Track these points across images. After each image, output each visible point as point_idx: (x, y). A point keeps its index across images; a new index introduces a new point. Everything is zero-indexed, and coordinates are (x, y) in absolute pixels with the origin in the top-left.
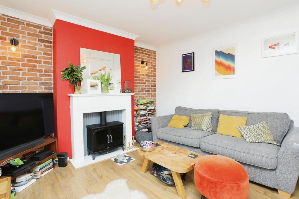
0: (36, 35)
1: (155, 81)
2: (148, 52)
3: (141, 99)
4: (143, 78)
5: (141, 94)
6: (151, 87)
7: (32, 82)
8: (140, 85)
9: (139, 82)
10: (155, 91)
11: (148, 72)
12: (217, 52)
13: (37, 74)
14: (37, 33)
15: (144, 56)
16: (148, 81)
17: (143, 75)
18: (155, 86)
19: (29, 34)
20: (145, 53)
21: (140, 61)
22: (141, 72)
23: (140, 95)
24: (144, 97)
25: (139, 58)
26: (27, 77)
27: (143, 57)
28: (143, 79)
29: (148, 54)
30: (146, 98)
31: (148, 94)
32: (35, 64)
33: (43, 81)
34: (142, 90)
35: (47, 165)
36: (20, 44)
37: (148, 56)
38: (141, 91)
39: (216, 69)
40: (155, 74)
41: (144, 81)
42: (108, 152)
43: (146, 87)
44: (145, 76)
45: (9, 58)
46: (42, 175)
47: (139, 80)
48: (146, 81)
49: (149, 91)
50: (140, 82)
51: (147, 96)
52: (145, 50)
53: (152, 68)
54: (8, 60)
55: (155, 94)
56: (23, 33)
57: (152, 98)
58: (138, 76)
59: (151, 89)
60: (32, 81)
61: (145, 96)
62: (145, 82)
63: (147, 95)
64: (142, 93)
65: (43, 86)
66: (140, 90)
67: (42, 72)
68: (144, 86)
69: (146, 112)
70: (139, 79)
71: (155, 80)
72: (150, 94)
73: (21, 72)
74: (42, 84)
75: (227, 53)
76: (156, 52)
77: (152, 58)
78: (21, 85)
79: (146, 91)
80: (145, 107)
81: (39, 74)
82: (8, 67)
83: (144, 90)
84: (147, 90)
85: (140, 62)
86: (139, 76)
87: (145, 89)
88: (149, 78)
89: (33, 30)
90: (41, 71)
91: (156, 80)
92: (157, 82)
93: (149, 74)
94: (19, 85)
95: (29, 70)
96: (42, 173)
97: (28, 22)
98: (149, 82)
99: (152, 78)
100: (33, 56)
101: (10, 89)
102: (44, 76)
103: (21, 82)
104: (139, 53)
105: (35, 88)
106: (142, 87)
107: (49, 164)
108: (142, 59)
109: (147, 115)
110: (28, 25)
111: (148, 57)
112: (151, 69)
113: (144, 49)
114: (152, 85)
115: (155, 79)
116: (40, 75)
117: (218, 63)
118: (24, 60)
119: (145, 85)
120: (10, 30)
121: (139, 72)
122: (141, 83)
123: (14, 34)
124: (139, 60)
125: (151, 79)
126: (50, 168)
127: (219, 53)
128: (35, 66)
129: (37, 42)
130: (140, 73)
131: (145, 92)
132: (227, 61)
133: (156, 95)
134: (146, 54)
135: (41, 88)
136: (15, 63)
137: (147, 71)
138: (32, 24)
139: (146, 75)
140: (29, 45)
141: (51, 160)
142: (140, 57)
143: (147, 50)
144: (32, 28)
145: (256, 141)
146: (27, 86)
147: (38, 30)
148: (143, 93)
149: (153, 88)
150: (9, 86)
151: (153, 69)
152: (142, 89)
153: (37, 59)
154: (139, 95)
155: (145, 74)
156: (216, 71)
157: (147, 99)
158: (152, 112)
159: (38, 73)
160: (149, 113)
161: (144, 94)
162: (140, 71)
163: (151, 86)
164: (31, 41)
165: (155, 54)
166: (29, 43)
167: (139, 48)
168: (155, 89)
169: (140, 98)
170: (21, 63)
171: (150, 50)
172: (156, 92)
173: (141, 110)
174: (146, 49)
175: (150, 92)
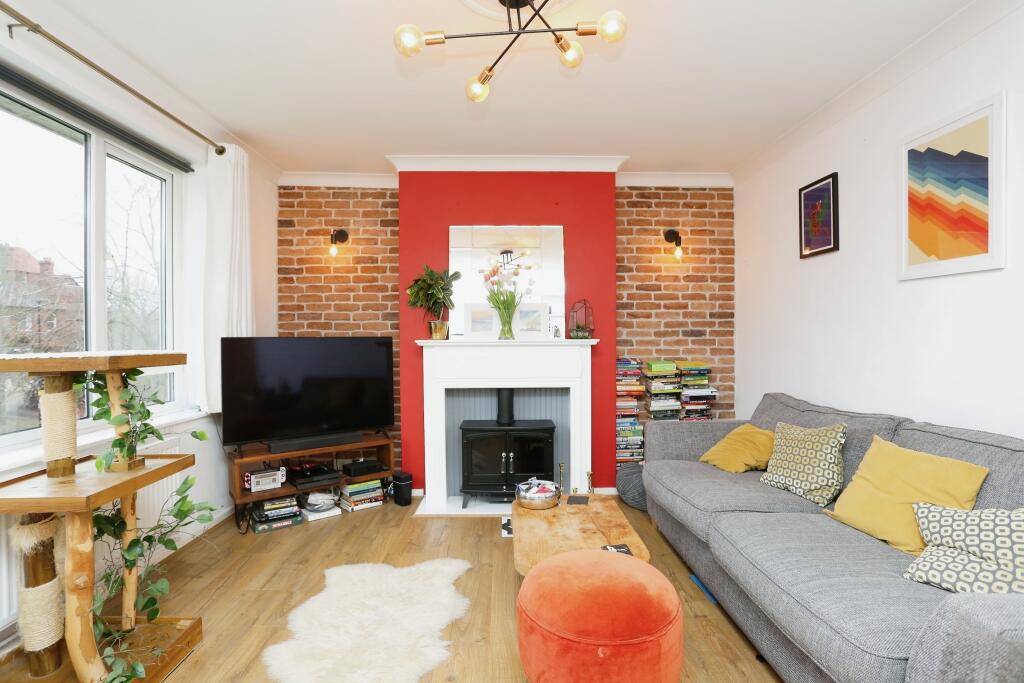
0: (377, 213)
1: (731, 298)
2: (692, 197)
3: (665, 359)
4: (676, 289)
5: (665, 343)
6: (708, 319)
7: (369, 314)
8: (663, 314)
9: (657, 302)
10: (731, 333)
11: (694, 265)
12: (913, 155)
13: (377, 297)
14: (380, 209)
15: (677, 214)
16: (693, 297)
17: (676, 278)
18: (732, 315)
19: (366, 214)
20: (681, 202)
21: (662, 233)
22: (667, 270)
23: (662, 347)
24: (677, 352)
25: (658, 223)
26: (361, 304)
27: (674, 219)
28: (676, 293)
29: (695, 204)
30: (689, 357)
31: (693, 342)
32: (375, 274)
33: (389, 311)
34: (670, 330)
35: (367, 491)
36: (350, 238)
37: (694, 210)
38: (665, 334)
39: (914, 236)
40: (732, 270)
41: (677, 298)
42: (505, 499)
43: (690, 320)
44: (683, 282)
45: (334, 268)
46: (356, 508)
47: (655, 296)
48: (685, 297)
49: (702, 333)
50: (662, 303)
51: (690, 352)
52: (684, 192)
53: (713, 251)
54: (332, 274)
55: (731, 343)
56: (355, 214)
57: (717, 358)
58: (654, 282)
59: (712, 324)
60: (370, 311)
61: (681, 348)
62: (681, 301)
63: (690, 346)
64: (668, 339)
65: (389, 323)
66: (662, 329)
67: (387, 291)
68: (678, 314)
69: (679, 403)
70: (658, 292)
71: (731, 293)
72: (705, 342)
73: (352, 294)
74: (387, 317)
75: (955, 155)
76: (734, 192)
77: (714, 217)
78: (351, 322)
79: (686, 333)
80: (669, 388)
81: (383, 296)
82: (333, 286)
83: (681, 329)
84: (691, 328)
85: (662, 237)
86: (658, 283)
87: (681, 324)
88: (700, 286)
89: (373, 203)
90: (385, 289)
91: (737, 294)
92: (737, 301)
93: (700, 274)
94: (349, 319)
95: (365, 289)
96: (356, 503)
97: (363, 189)
98: (703, 302)
99: (716, 285)
100: (371, 258)
101: (335, 329)
102: (391, 301)
103: (351, 314)
104: (657, 205)
105: (375, 327)
106: (668, 320)
107: (374, 490)
108: (670, 223)
109: (683, 414)
110: (364, 195)
111: (695, 215)
112: (708, 257)
113: (677, 189)
114: (716, 310)
115: (731, 288)
116: (385, 298)
117: (921, 207)
118: (357, 269)
119: (681, 311)
120: (337, 214)
121: (658, 270)
122: (666, 307)
123: (343, 221)
124: (655, 230)
125: (711, 289)
126: (376, 500)
127: (923, 161)
128: (375, 279)
129: (379, 227)
130: (663, 274)
131: (681, 337)
132: (956, 189)
133: (736, 348)
134: (687, 205)
135: (386, 326)
136: (342, 277)
137: (692, 265)
138: (370, 191)
139: (688, 276)
140: (366, 236)
141: (377, 483)
142: (662, 218)
143: (689, 193)
144: (370, 199)
145: (943, 580)
146: (361, 323)
147: (380, 201)
148: (675, 338)
149: (720, 323)
150: (333, 322)
151: (717, 255)
152: (667, 325)
153: (379, 264)
154: (659, 344)
155: (681, 275)
156: (913, 245)
157: (692, 360)
158: (704, 407)
159: (380, 295)
160: (688, 407)
161: (678, 343)
162: (663, 266)
163: (712, 316)
164: (368, 228)
165: (731, 197)
166: (365, 231)
167: (657, 188)
168: (731, 324)
169: (663, 357)
170: (351, 275)
171: (705, 189)
172: (735, 337)
173: (656, 395)
174: (684, 189)
175: (708, 337)
